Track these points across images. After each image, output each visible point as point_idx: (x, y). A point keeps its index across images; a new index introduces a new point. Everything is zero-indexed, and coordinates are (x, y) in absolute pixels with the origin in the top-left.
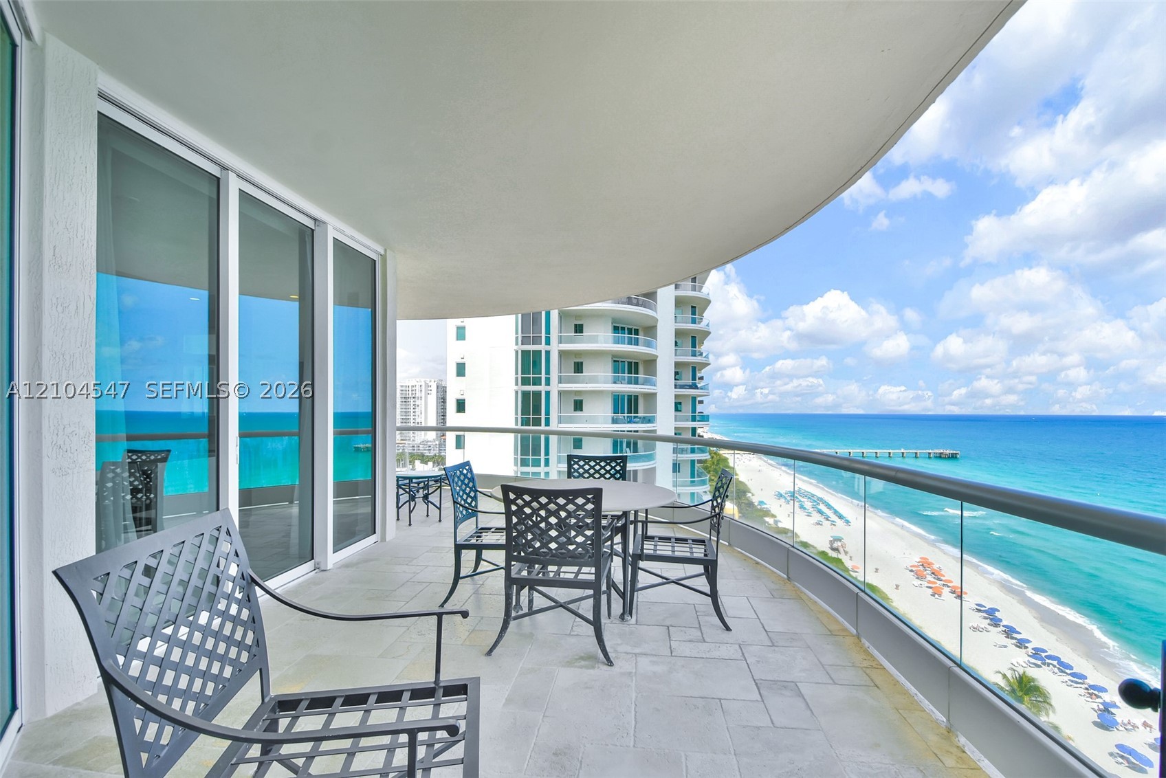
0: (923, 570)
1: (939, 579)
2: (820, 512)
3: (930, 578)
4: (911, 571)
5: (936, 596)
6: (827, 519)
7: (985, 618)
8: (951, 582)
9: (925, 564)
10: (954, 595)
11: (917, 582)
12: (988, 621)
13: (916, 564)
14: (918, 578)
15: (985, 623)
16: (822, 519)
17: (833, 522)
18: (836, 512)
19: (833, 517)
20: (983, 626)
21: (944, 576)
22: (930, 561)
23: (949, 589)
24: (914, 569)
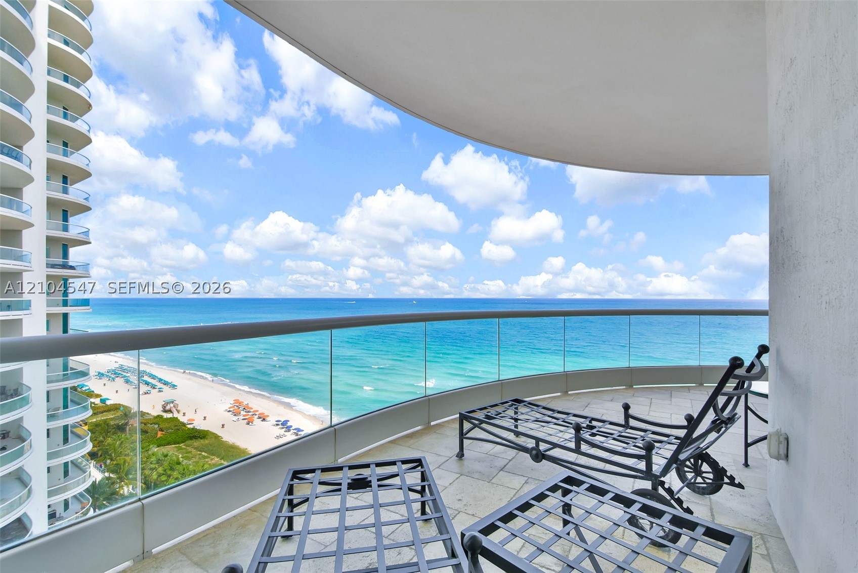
0: (238, 409)
1: (249, 412)
2: (147, 383)
3: (243, 413)
4: (229, 411)
5: (250, 424)
6: (154, 388)
7: (283, 428)
8: (257, 411)
9: (238, 403)
10: (261, 419)
11: (235, 418)
12: (284, 430)
13: (231, 405)
14: (235, 415)
15: (282, 432)
16: (149, 388)
17: (161, 388)
18: (160, 380)
19: (160, 385)
20: (282, 434)
21: (252, 409)
22: (240, 401)
23: (257, 416)
24: (231, 410)
